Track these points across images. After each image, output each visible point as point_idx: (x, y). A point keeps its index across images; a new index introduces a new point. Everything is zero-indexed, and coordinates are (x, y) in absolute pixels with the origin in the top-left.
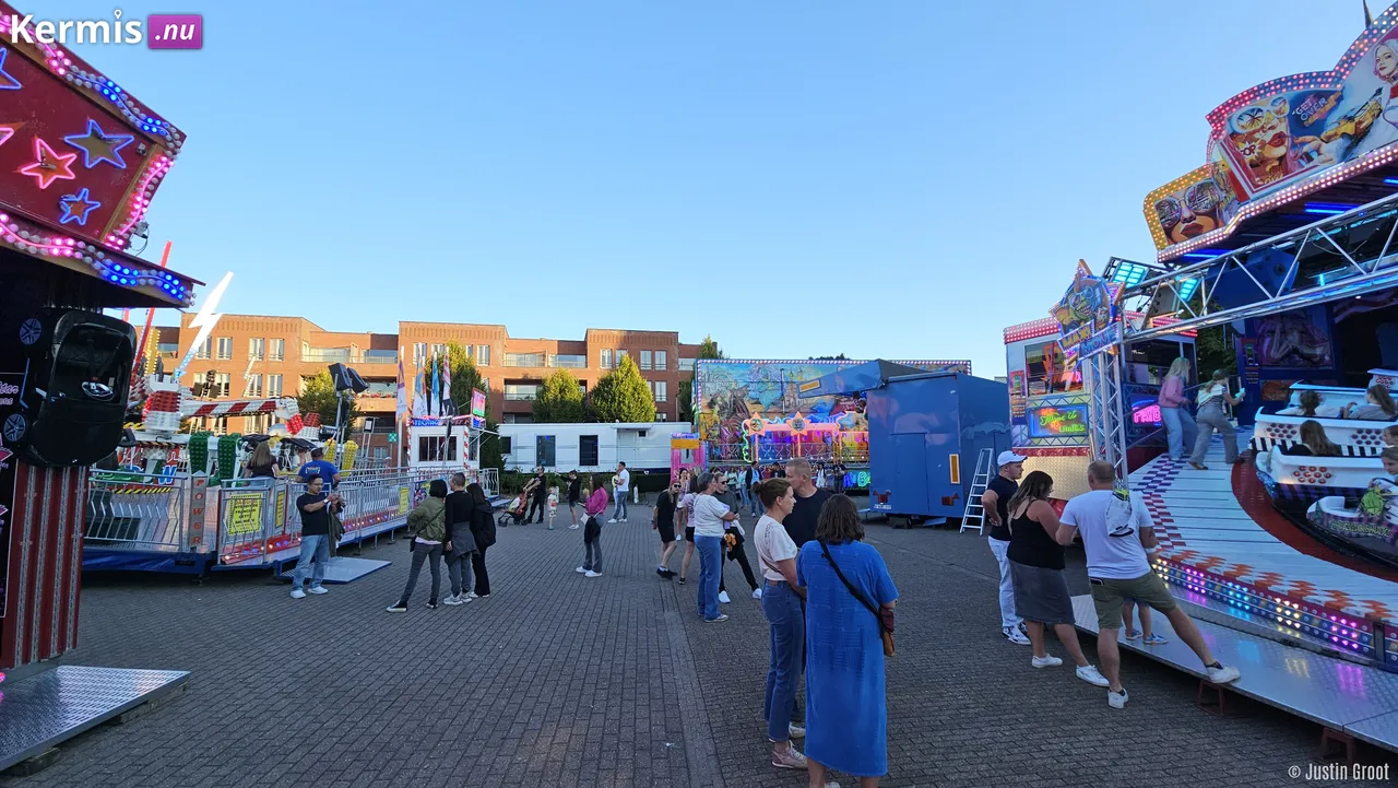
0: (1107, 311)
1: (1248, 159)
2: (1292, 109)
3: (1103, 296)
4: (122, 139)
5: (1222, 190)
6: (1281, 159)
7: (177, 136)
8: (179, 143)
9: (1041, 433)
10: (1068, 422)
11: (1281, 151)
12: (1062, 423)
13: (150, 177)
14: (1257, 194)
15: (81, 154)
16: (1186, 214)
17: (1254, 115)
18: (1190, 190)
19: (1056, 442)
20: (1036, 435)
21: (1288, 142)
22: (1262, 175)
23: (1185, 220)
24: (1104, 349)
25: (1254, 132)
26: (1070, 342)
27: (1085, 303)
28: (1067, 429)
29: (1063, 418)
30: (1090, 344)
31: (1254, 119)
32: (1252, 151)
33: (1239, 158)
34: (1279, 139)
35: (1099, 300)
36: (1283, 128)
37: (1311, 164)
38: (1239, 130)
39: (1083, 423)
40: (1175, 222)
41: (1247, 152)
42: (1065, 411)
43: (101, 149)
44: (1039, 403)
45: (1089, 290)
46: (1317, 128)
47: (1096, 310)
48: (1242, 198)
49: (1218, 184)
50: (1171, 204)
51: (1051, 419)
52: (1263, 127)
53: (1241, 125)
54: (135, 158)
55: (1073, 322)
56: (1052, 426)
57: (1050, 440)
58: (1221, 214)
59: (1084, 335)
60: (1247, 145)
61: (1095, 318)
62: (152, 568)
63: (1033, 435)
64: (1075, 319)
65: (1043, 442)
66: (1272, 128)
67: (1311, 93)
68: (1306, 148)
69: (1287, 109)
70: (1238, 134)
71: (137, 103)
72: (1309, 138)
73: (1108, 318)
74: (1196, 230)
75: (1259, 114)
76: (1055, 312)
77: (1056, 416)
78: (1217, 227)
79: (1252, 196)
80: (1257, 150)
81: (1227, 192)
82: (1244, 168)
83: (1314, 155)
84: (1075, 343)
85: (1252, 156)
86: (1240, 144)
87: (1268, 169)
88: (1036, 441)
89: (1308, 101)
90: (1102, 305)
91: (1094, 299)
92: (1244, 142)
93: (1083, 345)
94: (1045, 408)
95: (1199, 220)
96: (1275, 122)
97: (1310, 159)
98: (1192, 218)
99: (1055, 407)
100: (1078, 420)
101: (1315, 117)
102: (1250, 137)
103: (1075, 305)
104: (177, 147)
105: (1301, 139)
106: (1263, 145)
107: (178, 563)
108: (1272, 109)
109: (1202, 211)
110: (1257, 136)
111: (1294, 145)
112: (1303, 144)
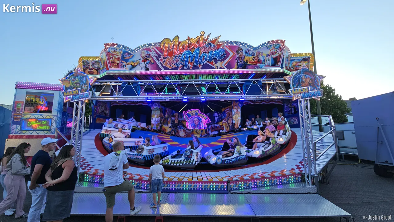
0: (87, 87)
1: (111, 60)
2: (123, 54)
3: (86, 81)
5: (102, 65)
6: (118, 64)
9: (26, 129)
10: (42, 125)
11: (118, 62)
12: (39, 125)
14: (111, 70)
16: (91, 67)
17: (115, 50)
18: (93, 61)
19: (35, 132)
20: (25, 129)
21: (120, 60)
22: (113, 65)
23: (90, 69)
24: (83, 100)
25: (114, 54)
26: (68, 94)
27: (78, 81)
28: (40, 128)
29: (40, 123)
30: (77, 96)
31: (115, 51)
32: (112, 59)
33: (109, 59)
34: (118, 59)
35: (84, 82)
36: (120, 57)
37: (123, 68)
38: (111, 52)
39: (49, 126)
40: (87, 68)
41: (111, 58)
42: (42, 121)
44: (29, 116)
45: (81, 77)
46: (127, 61)
47: (82, 85)
48: (108, 69)
49: (101, 63)
50: (87, 63)
51: (34, 124)
52: (116, 54)
53: (112, 51)
55: (71, 87)
56: (33, 126)
57: (31, 132)
58: (100, 71)
59: (75, 93)
60: (112, 57)
61: (81, 88)
63: (23, 129)
64: (72, 86)
65: (28, 132)
66: (118, 55)
67: (128, 52)
68: (123, 64)
69: (122, 53)
70: (110, 53)
72: (124, 62)
73: (87, 89)
74: (92, 73)
75: (116, 51)
76: (62, 81)
77: (37, 122)
78: (98, 74)
79: (110, 70)
80: (113, 59)
81: (103, 66)
82: (110, 62)
83: (125, 66)
84: (70, 95)
85: (112, 60)
86: (110, 56)
87: (115, 65)
88: (24, 132)
89: (127, 54)
90: (85, 84)
91: (83, 81)
92: (111, 55)
93: (74, 97)
94: (32, 118)
95: (94, 70)
96: (119, 54)
97: (124, 67)
98: (92, 69)
99: (36, 119)
100: (47, 125)
101: (127, 58)
102: (113, 55)
103: (73, 81)
105: (123, 61)
106: (115, 58)
108: (119, 51)
109: (95, 68)
110: (114, 55)
111: (121, 62)
112: (123, 63)
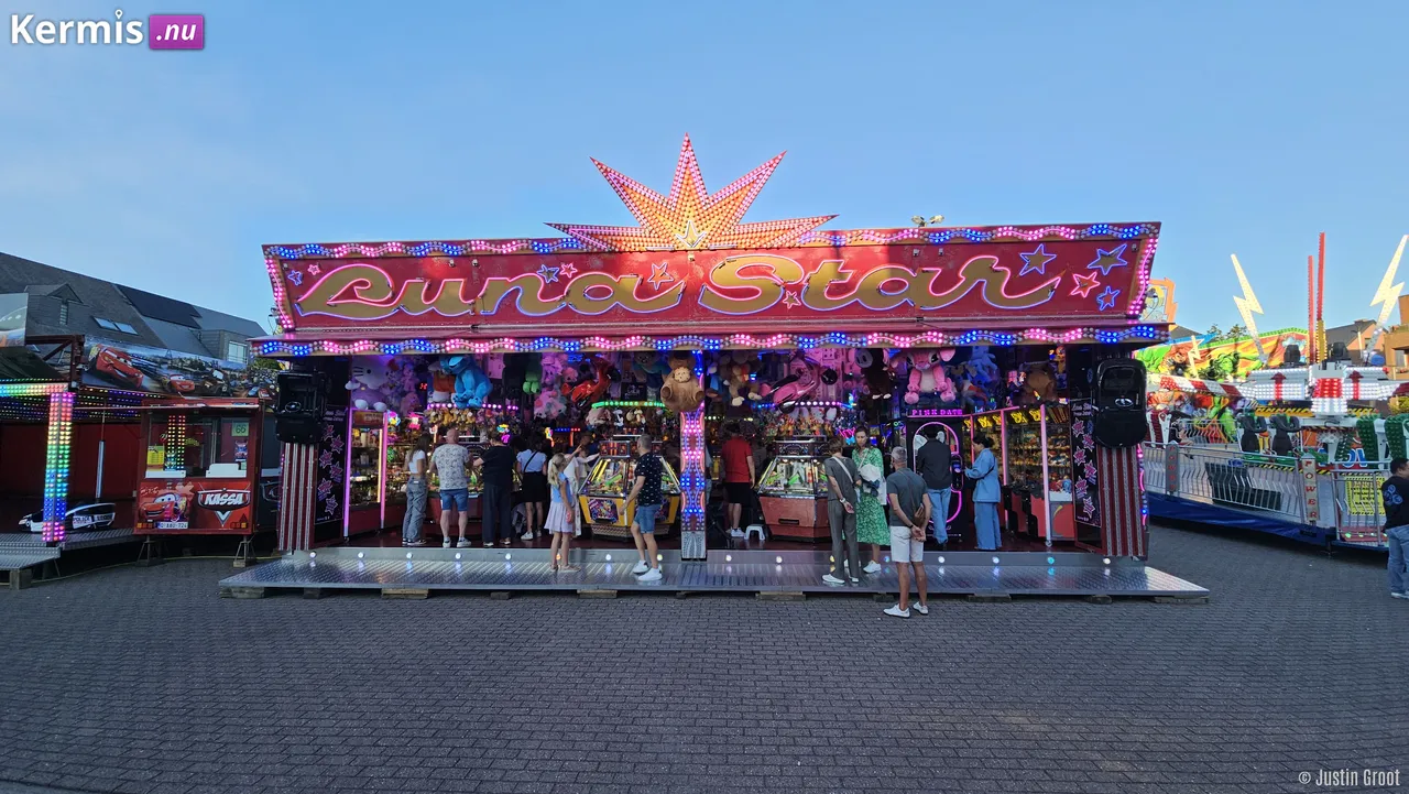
4: (1118, 251)
7: (1153, 228)
8: (1156, 231)
13: (1145, 261)
15: (1099, 270)
43: (1107, 262)
54: (1132, 256)
62: (1284, 534)
71: (1119, 225)
104: (1155, 234)
107: (1302, 532)
